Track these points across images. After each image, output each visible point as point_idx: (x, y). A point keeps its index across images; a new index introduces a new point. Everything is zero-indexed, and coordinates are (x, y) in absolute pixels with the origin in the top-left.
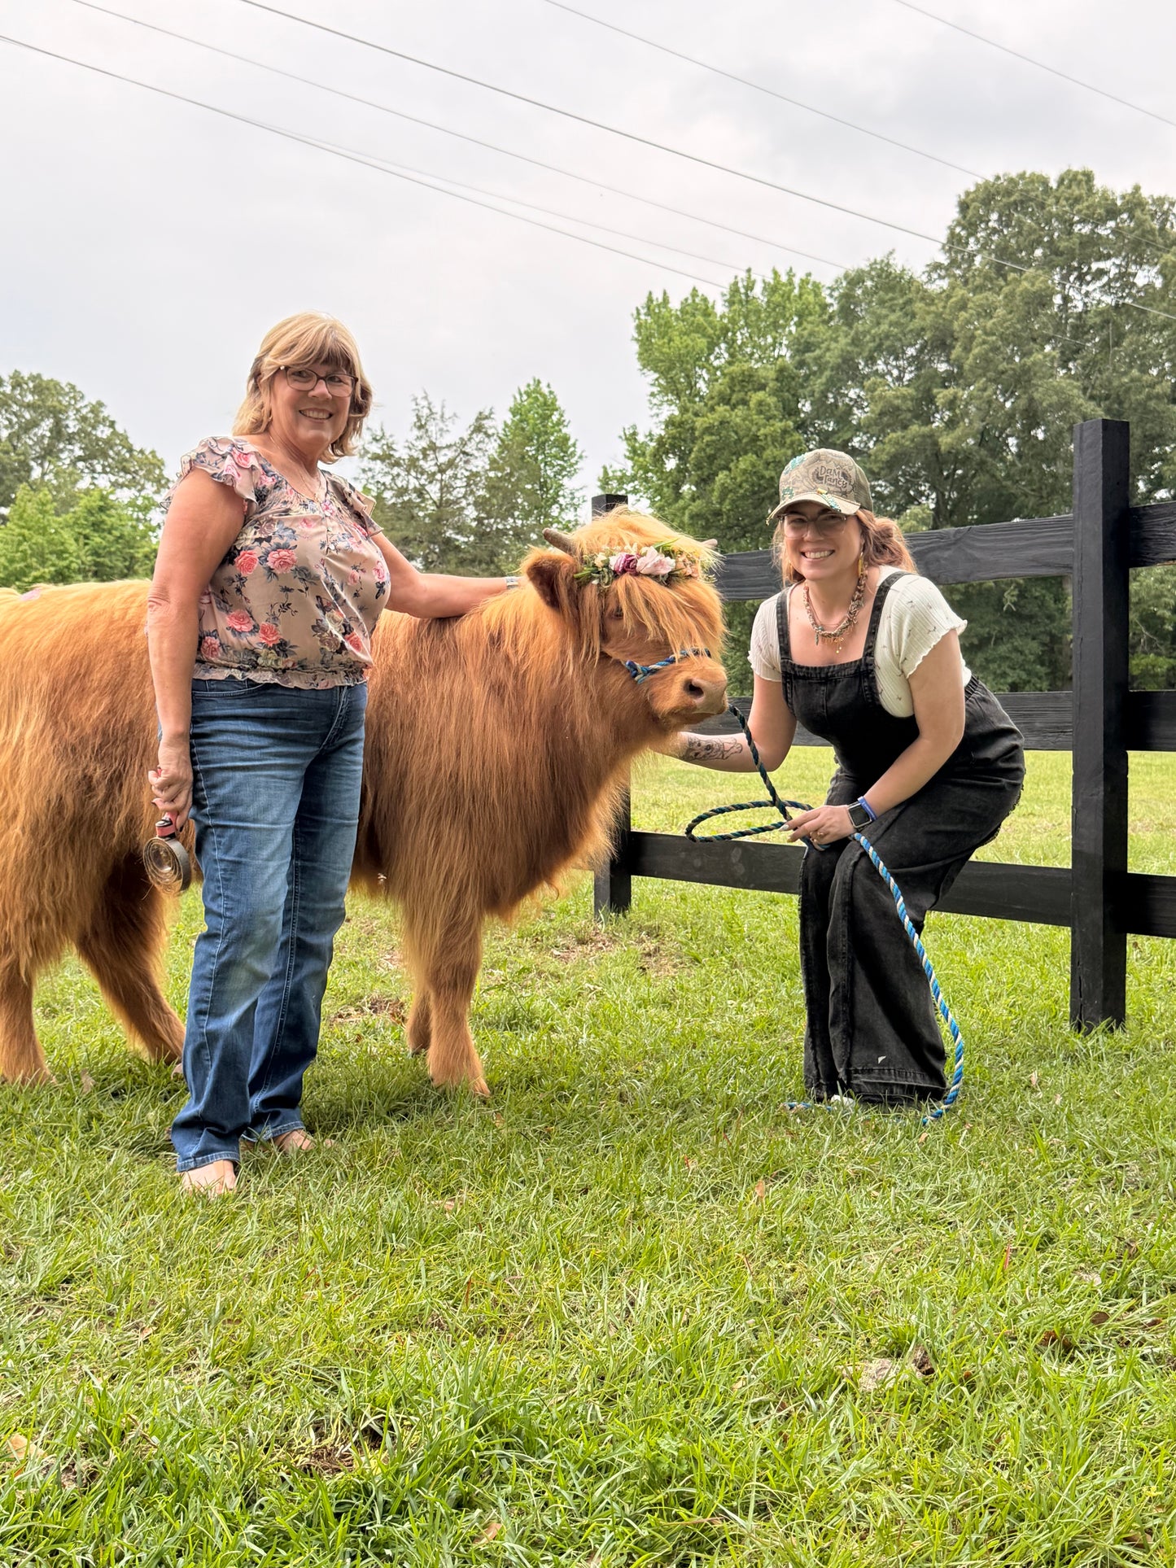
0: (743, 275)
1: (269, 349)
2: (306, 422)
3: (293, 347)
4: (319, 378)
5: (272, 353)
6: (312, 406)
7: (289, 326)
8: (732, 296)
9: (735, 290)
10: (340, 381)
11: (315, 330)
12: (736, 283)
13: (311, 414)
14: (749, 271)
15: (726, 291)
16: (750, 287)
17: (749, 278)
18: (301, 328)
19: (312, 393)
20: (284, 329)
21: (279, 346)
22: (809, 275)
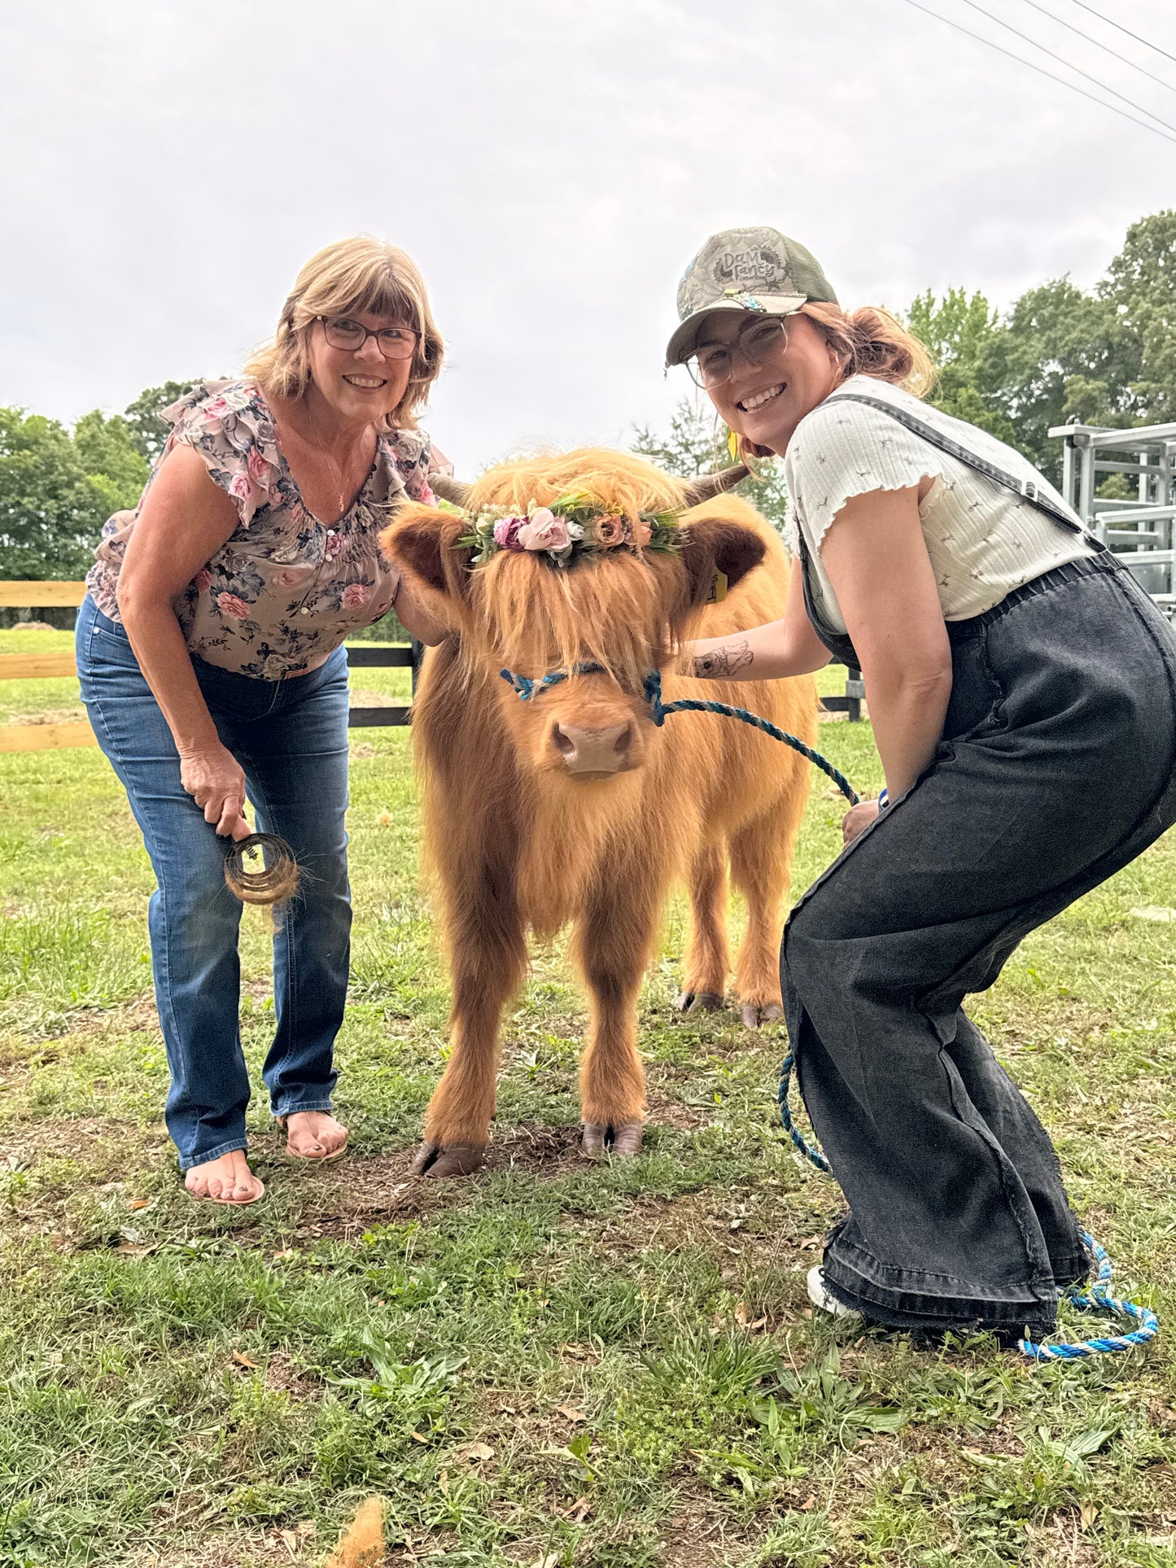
0: (924, 294)
1: (304, 289)
2: (351, 391)
3: (332, 288)
4: (369, 333)
5: (308, 294)
6: (359, 371)
7: (331, 258)
8: (914, 311)
9: (917, 306)
10: (399, 335)
11: (362, 267)
12: (918, 302)
13: (357, 381)
14: (929, 290)
15: (909, 307)
16: (930, 304)
17: (929, 296)
18: (346, 262)
19: (357, 355)
20: (326, 261)
21: (315, 287)
22: (979, 292)
